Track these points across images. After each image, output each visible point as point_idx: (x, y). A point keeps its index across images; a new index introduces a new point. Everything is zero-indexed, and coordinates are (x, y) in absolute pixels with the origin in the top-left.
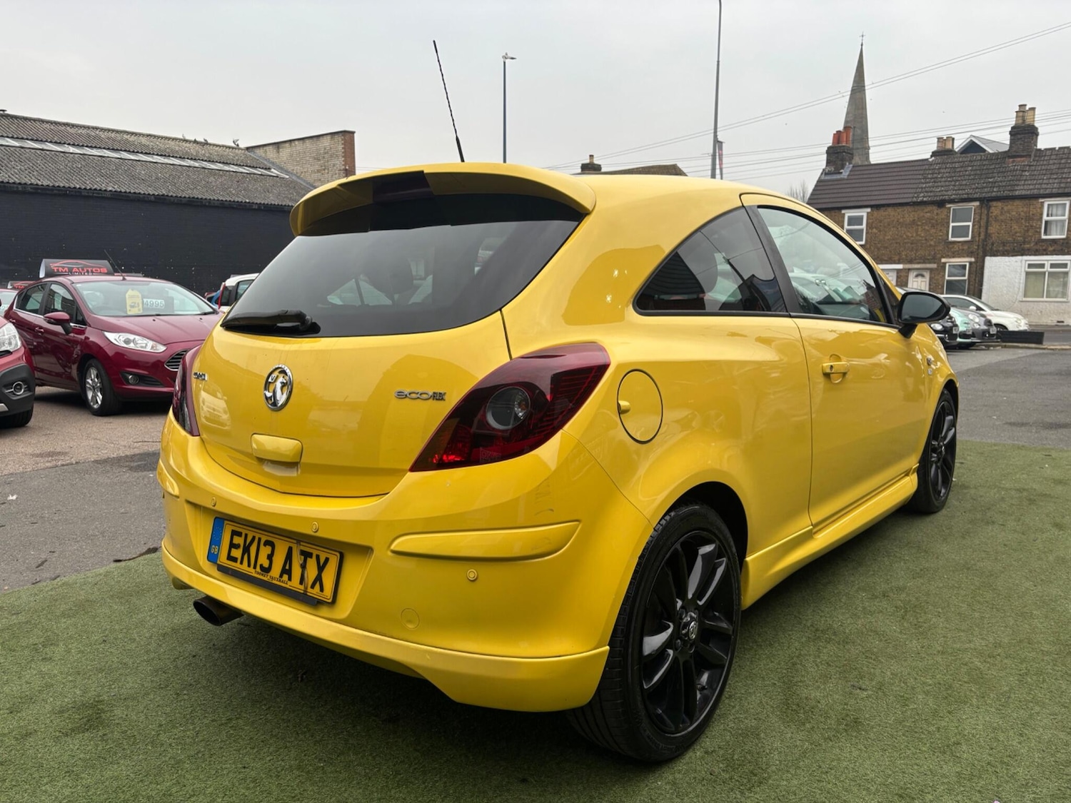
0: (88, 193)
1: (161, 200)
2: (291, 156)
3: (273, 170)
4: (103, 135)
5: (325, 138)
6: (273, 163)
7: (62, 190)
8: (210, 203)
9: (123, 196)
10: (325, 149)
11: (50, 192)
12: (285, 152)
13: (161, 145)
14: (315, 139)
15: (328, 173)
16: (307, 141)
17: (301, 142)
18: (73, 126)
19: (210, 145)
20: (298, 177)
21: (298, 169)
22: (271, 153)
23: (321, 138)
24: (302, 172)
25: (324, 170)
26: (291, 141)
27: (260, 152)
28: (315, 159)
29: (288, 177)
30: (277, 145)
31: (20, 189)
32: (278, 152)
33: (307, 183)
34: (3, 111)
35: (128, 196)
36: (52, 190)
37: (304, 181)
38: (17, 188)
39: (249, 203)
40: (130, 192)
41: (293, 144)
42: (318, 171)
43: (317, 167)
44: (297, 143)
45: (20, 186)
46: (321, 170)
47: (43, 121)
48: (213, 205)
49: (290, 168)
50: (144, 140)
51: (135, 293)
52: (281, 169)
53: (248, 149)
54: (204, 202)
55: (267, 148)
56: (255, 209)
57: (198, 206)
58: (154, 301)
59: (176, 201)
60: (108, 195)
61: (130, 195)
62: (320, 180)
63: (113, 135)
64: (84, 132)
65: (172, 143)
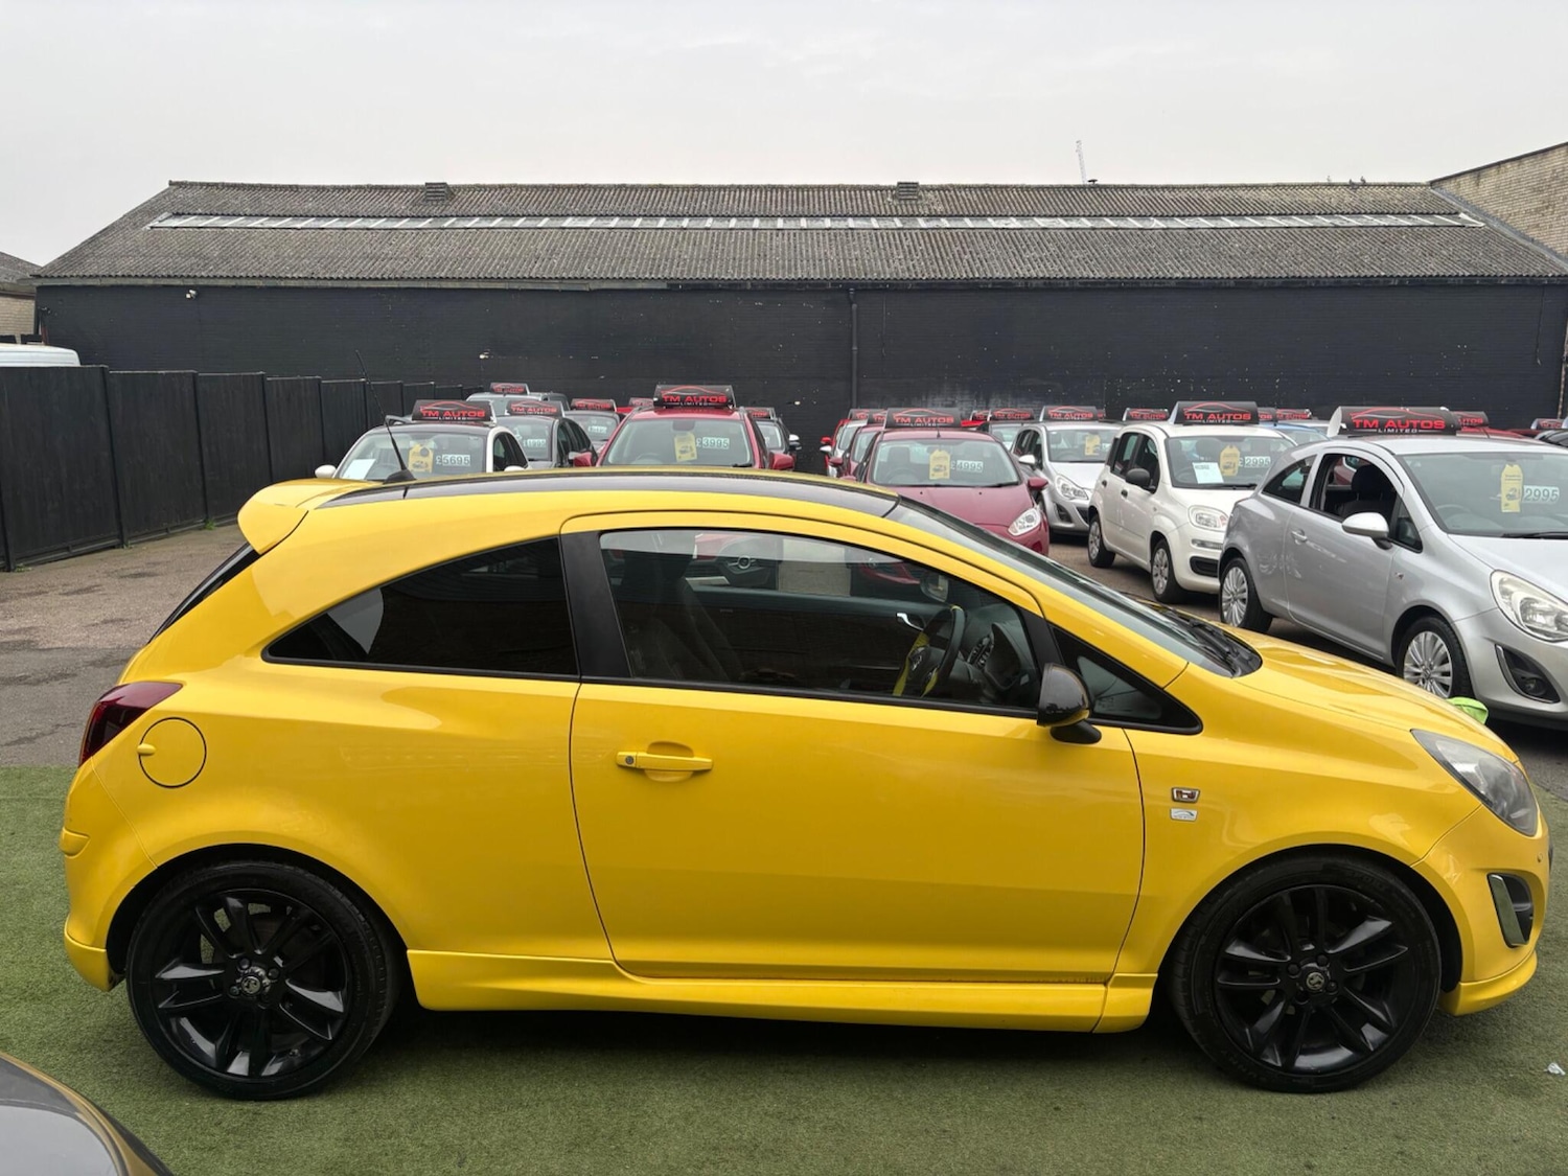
0: (1147, 283)
1: (1245, 285)
2: (1498, 187)
3: (1462, 215)
4: (1207, 195)
5: (1557, 152)
6: (1466, 203)
7: (1115, 283)
8: (1318, 282)
9: (1192, 284)
10: (1554, 171)
11: (1102, 286)
12: (1489, 183)
13: (1286, 198)
14: (1539, 157)
15: (1553, 213)
16: (1526, 162)
17: (1516, 164)
18: (1173, 188)
19: (1369, 185)
20: (1503, 224)
21: (1504, 209)
22: (1466, 187)
23: (1550, 154)
24: (1510, 215)
25: (1547, 207)
26: (1499, 164)
27: (1449, 187)
28: (1534, 190)
29: (1482, 224)
30: (1477, 172)
31: (1067, 285)
32: (1478, 185)
33: (1516, 233)
34: (1094, 181)
35: (1199, 284)
36: (1104, 283)
37: (1511, 229)
38: (1064, 284)
39: (1385, 276)
40: (1202, 278)
41: (1503, 168)
42: (1537, 211)
43: (1536, 204)
44: (1509, 166)
45: (1067, 282)
46: (1542, 209)
47: (1136, 188)
48: (1322, 285)
49: (1491, 208)
50: (1264, 195)
51: (943, 453)
52: (1477, 211)
53: (1432, 183)
54: (1308, 281)
55: (1461, 179)
56: (1394, 286)
57: (1300, 288)
58: (970, 463)
59: (1265, 285)
60: (1173, 283)
61: (1202, 281)
62: (1537, 226)
63: (1222, 193)
64: (1183, 194)
65: (1306, 192)
